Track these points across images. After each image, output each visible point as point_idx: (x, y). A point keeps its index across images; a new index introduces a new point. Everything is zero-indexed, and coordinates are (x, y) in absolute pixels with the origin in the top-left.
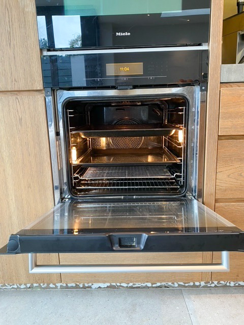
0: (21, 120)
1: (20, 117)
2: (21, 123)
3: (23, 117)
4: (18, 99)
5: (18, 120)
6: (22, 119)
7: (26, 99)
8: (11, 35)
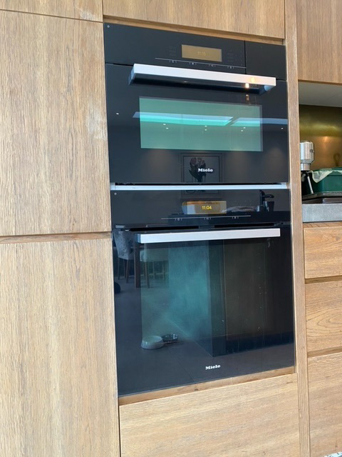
0: (78, 271)
1: (78, 267)
2: (78, 276)
3: (81, 268)
4: (76, 244)
5: (74, 271)
6: (79, 269)
7: (87, 243)
8: (74, 165)
